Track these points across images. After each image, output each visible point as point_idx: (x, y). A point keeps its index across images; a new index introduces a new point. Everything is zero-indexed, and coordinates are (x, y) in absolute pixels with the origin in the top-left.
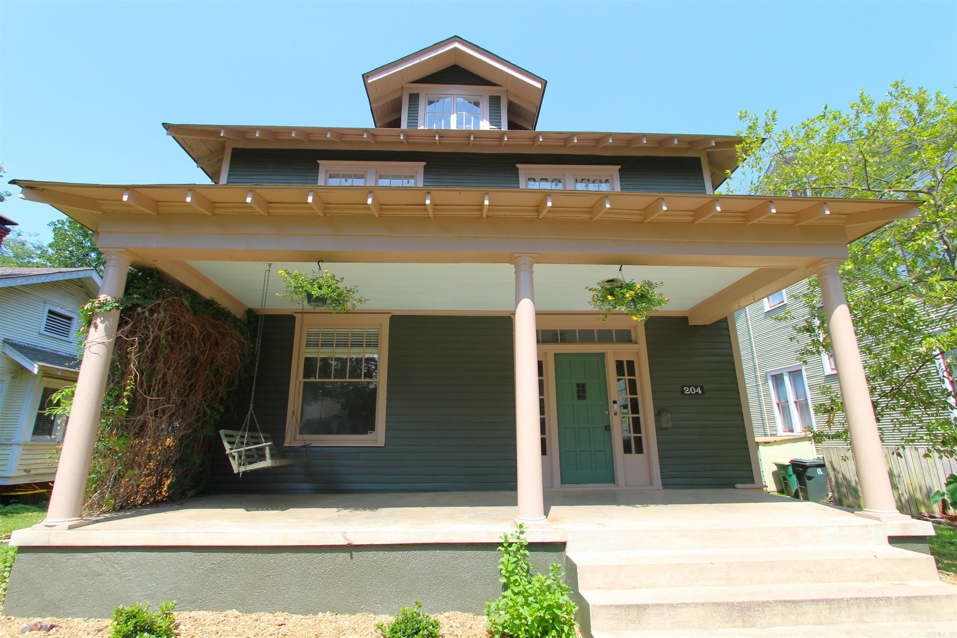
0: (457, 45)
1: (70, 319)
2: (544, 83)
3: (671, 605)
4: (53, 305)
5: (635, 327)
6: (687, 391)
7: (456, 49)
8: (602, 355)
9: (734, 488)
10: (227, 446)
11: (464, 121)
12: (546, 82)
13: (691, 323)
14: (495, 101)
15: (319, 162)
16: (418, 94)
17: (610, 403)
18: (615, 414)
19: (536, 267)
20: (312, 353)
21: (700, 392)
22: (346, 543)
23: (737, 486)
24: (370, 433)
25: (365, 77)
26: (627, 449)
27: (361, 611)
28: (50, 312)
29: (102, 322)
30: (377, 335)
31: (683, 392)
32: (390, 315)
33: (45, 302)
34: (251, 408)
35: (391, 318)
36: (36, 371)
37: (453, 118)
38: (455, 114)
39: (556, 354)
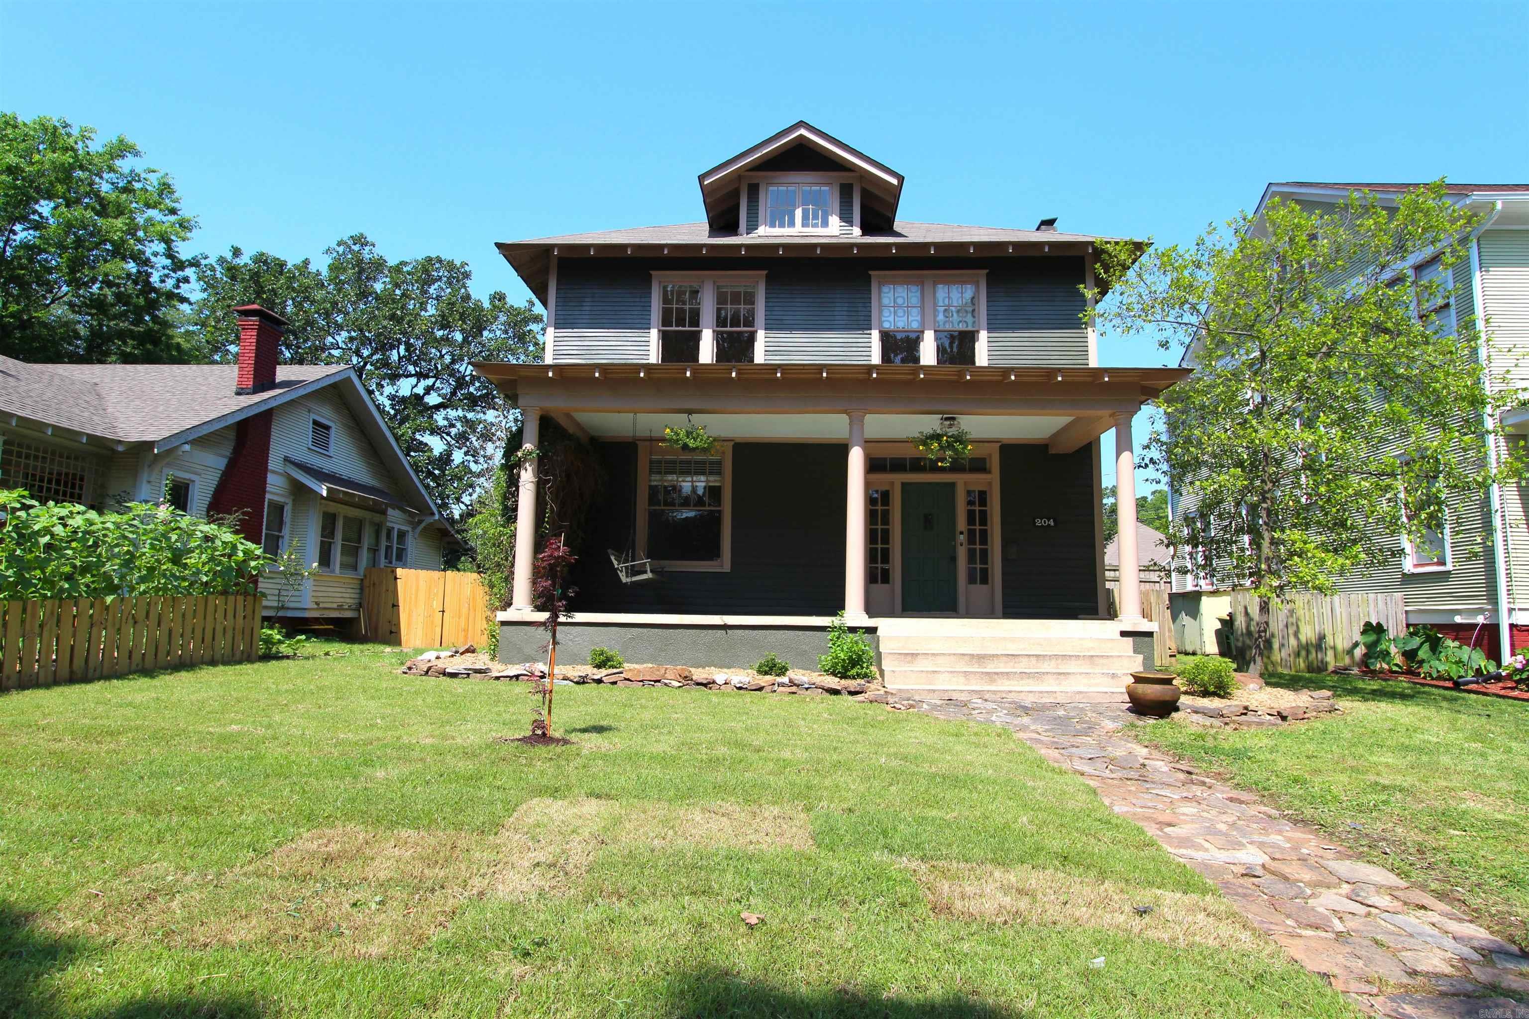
0: (803, 132)
1: (328, 428)
2: (901, 179)
3: (933, 654)
4: (319, 415)
5: (990, 456)
6: (1039, 522)
7: (801, 135)
8: (953, 485)
10: (615, 563)
11: (811, 217)
12: (903, 178)
13: (1052, 451)
14: (846, 192)
15: (651, 272)
16: (758, 184)
17: (958, 533)
18: (961, 545)
19: (868, 418)
20: (655, 481)
21: (1052, 524)
22: (722, 623)
24: (715, 559)
25: (701, 178)
26: (971, 580)
27: (734, 667)
28: (315, 423)
29: (530, 466)
30: (719, 463)
31: (1034, 524)
32: (732, 443)
33: (309, 411)
35: (733, 446)
36: (325, 493)
37: (799, 213)
38: (800, 209)
39: (903, 484)
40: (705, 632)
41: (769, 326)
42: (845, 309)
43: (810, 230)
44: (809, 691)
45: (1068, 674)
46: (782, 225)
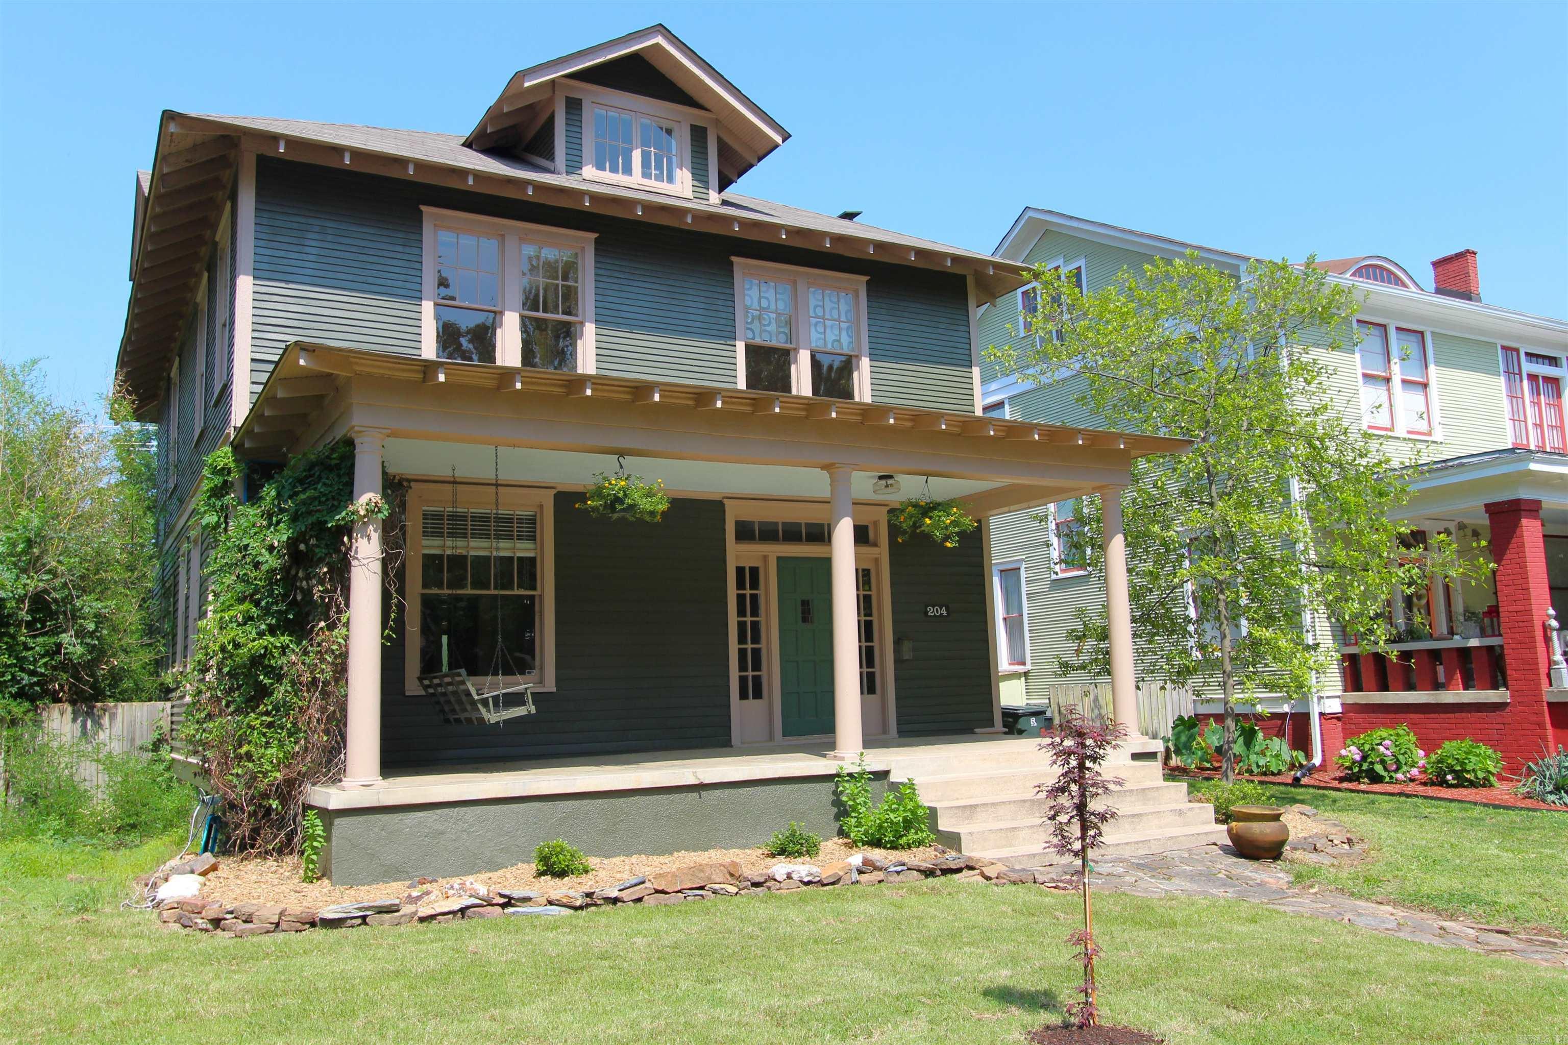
0: (660, 40)
2: (788, 139)
5: (876, 523)
6: (931, 611)
7: (657, 45)
9: (974, 733)
10: (473, 692)
11: (653, 164)
12: (789, 135)
14: (698, 135)
15: (422, 208)
16: (582, 99)
20: (433, 546)
21: (945, 613)
22: (697, 782)
23: (976, 730)
24: (529, 673)
29: (375, 531)
30: (532, 521)
31: (926, 613)
32: (554, 492)
34: (500, 640)
35: (555, 495)
37: (637, 156)
38: (639, 150)
39: (779, 559)
40: (671, 797)
41: (600, 318)
42: (702, 306)
43: (652, 184)
44: (901, 876)
45: (1141, 814)
46: (614, 170)
